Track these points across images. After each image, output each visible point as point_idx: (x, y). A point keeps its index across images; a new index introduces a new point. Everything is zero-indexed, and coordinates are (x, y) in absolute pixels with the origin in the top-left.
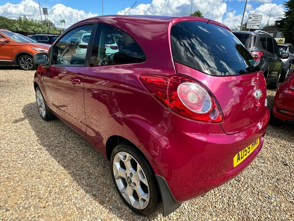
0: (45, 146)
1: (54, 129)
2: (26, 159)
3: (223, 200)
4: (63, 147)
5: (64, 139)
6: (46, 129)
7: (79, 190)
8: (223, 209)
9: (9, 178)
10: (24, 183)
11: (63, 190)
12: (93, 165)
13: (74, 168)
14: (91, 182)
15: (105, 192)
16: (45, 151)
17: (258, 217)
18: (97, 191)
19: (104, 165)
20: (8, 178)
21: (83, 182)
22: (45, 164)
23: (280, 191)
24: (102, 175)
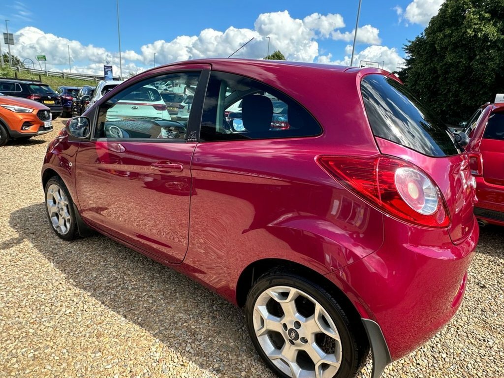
0: (85, 289)
1: (90, 255)
2: (57, 317)
3: (424, 351)
4: (123, 288)
5: (119, 273)
6: (76, 257)
7: (185, 364)
8: (430, 365)
9: (37, 358)
10: (73, 364)
11: (156, 369)
12: (191, 316)
13: (159, 325)
14: (201, 348)
15: (234, 362)
16: (91, 298)
17: (483, 371)
18: (219, 362)
19: (211, 314)
20: (35, 358)
21: (187, 349)
22: (100, 323)
23: (494, 328)
24: (215, 333)
